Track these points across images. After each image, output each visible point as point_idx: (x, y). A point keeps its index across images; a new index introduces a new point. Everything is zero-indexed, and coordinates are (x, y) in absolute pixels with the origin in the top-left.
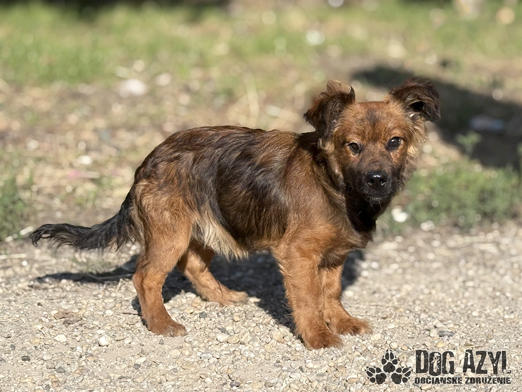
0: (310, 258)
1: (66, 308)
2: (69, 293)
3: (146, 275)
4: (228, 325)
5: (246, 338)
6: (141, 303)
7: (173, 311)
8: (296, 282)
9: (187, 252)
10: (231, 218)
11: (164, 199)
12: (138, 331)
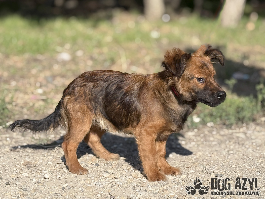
0: (151, 136)
1: (28, 161)
2: (30, 153)
3: (69, 143)
4: (109, 170)
5: (118, 176)
6: (66, 158)
7: (82, 163)
8: (144, 147)
9: (89, 133)
10: (112, 117)
11: (78, 106)
12: (64, 172)
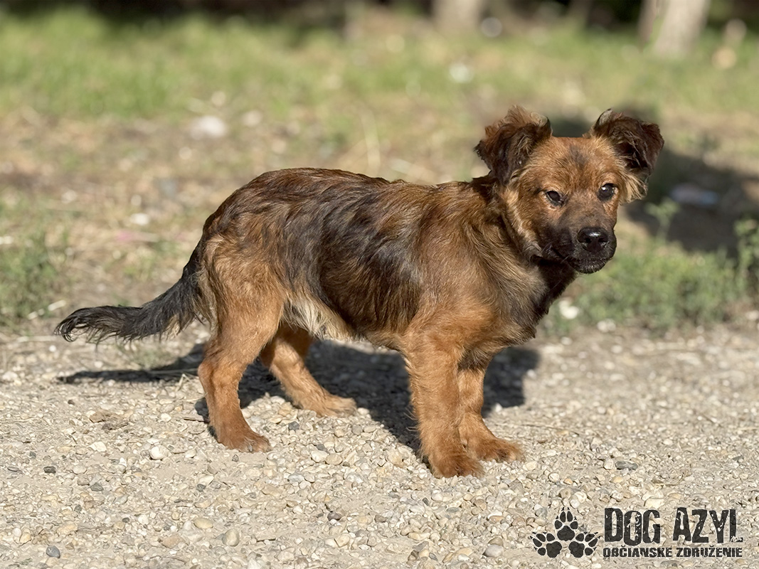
0: (449, 352)
1: (107, 409)
2: (112, 390)
3: (217, 367)
4: (327, 441)
5: (351, 458)
6: (209, 405)
7: (253, 419)
8: (427, 383)
9: (274, 339)
10: (341, 299)
11: (245, 265)
12: (204, 443)
